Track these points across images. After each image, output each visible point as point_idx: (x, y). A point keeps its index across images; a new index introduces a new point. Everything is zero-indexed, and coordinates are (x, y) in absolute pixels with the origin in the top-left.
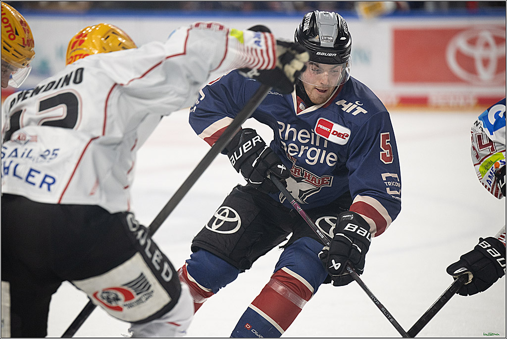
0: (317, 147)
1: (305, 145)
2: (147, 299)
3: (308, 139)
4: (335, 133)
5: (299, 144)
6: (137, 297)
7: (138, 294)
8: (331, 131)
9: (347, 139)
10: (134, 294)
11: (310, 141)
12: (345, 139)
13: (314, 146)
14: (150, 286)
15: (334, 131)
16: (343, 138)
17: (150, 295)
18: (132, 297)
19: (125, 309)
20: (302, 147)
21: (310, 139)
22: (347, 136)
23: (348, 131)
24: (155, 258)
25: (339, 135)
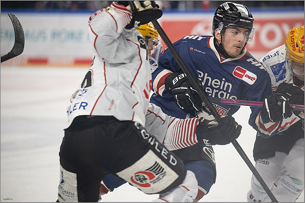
0: (225, 91)
1: (216, 89)
2: (163, 177)
3: (219, 85)
4: (247, 76)
5: (213, 89)
6: (157, 176)
7: (157, 174)
8: (244, 75)
9: (254, 81)
10: (155, 174)
11: (220, 87)
12: (253, 80)
13: (223, 90)
14: (163, 169)
15: (247, 75)
16: (251, 79)
17: (164, 174)
18: (154, 177)
19: (152, 184)
20: (215, 90)
21: (220, 86)
22: (254, 79)
23: (255, 76)
24: (163, 152)
25: (249, 77)
